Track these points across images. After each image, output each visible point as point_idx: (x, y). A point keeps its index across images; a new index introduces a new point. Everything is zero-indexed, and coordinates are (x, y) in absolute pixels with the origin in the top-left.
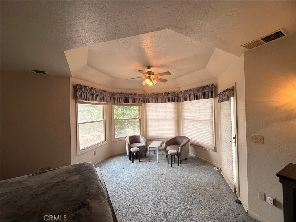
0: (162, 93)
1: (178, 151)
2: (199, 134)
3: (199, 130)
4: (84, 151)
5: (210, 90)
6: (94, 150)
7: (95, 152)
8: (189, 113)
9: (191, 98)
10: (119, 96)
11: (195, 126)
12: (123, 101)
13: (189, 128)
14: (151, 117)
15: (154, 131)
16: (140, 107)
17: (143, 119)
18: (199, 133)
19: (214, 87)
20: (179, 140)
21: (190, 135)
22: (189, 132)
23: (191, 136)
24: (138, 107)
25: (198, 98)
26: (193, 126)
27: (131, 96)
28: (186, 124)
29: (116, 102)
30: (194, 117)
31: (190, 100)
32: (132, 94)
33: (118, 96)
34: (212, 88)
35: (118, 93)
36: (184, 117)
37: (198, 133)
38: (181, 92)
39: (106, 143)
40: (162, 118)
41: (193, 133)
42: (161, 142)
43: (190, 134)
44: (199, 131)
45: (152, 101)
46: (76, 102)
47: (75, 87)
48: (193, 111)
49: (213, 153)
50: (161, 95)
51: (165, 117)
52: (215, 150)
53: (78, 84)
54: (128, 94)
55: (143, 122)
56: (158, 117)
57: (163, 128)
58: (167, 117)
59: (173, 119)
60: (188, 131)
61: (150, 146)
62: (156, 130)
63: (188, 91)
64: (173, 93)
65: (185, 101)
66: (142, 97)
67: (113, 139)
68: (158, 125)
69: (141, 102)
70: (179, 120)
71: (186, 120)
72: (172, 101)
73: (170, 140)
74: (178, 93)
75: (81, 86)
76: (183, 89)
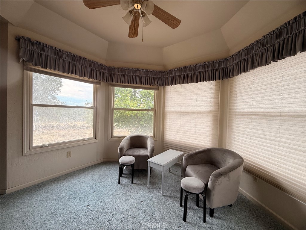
0: (192, 66)
1: (206, 185)
2: (271, 152)
3: (274, 140)
4: (41, 149)
6: (68, 150)
7: (70, 153)
8: (248, 98)
10: (121, 72)
11: (262, 130)
13: (244, 134)
14: (172, 109)
15: (174, 133)
16: (156, 91)
17: (160, 112)
18: (275, 149)
20: (218, 157)
21: (245, 150)
22: (244, 143)
23: (248, 151)
24: (153, 91)
26: (258, 130)
27: (140, 74)
28: (238, 124)
30: (261, 108)
32: (142, 70)
33: (119, 73)
35: (119, 68)
36: (235, 110)
37: (269, 147)
39: (95, 141)
40: (189, 110)
41: (255, 147)
42: (180, 153)
43: (248, 148)
44: (274, 142)
45: (174, 81)
46: (24, 68)
48: (260, 93)
50: (190, 69)
51: (195, 110)
53: (23, 37)
54: (136, 71)
55: (159, 116)
56: (183, 110)
57: (190, 128)
58: (199, 110)
59: (210, 112)
60: (243, 140)
62: (178, 132)
63: (250, 47)
65: (239, 73)
66: (158, 76)
67: (109, 137)
68: (182, 123)
69: (156, 83)
70: (223, 118)
71: (240, 115)
72: (211, 78)
73: (197, 153)
75: (30, 40)
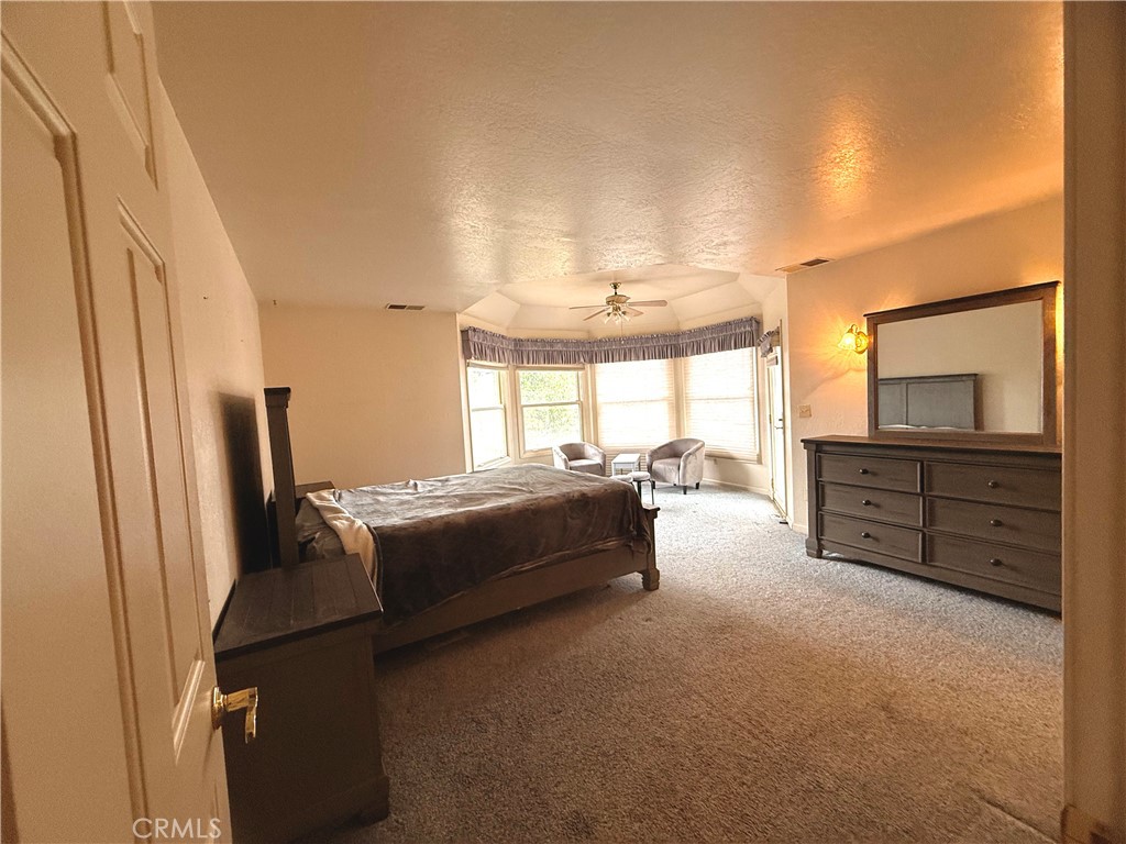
1: (679, 466)
2: (725, 431)
3: (725, 421)
5: (748, 329)
9: (707, 348)
10: (532, 347)
12: (542, 361)
13: (703, 420)
14: (608, 399)
16: (580, 373)
17: (589, 403)
18: (727, 428)
19: (756, 322)
20: (682, 447)
21: (703, 434)
22: (703, 429)
23: (705, 435)
24: (574, 373)
25: (723, 346)
27: (559, 347)
29: (525, 364)
31: (705, 352)
32: (562, 341)
33: (530, 348)
34: (751, 326)
35: (528, 340)
38: (684, 333)
39: (509, 459)
42: (638, 455)
44: (725, 423)
46: (468, 365)
47: (464, 332)
49: (754, 468)
50: (634, 341)
52: (759, 461)
53: (468, 327)
54: (552, 343)
55: (589, 412)
59: (664, 399)
60: (702, 426)
61: (615, 460)
63: (701, 331)
64: (664, 336)
65: (693, 354)
67: (522, 452)
69: (582, 360)
70: (678, 404)
72: (662, 355)
74: (677, 335)
75: (474, 330)
76: (687, 326)
